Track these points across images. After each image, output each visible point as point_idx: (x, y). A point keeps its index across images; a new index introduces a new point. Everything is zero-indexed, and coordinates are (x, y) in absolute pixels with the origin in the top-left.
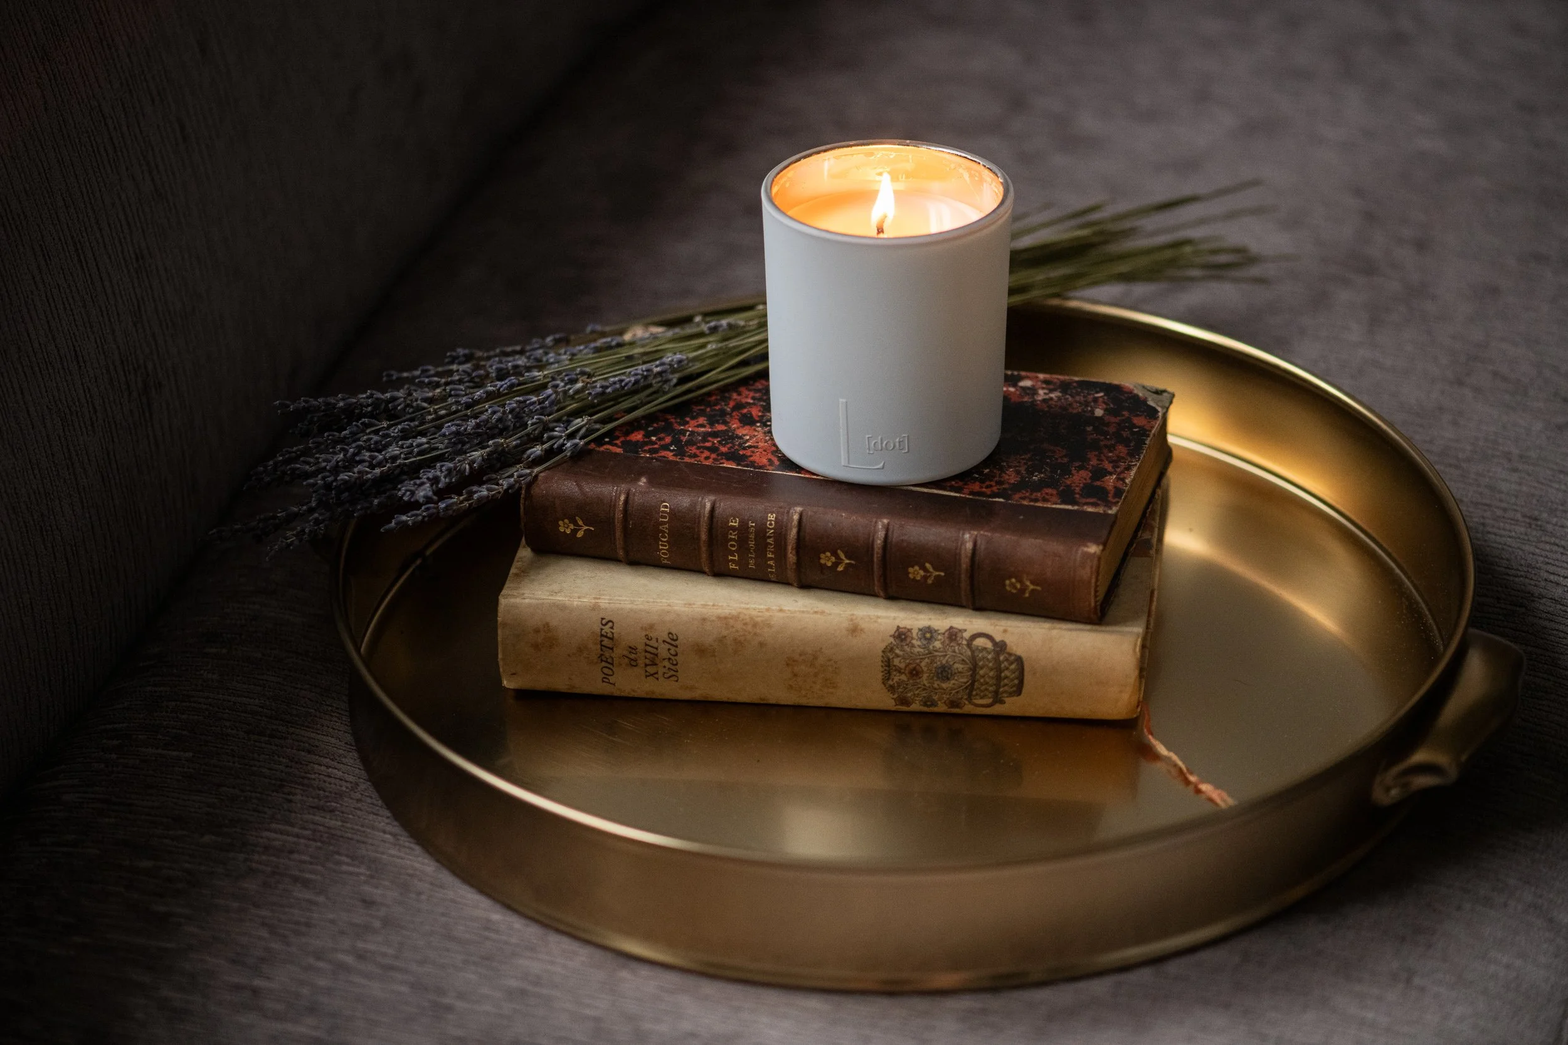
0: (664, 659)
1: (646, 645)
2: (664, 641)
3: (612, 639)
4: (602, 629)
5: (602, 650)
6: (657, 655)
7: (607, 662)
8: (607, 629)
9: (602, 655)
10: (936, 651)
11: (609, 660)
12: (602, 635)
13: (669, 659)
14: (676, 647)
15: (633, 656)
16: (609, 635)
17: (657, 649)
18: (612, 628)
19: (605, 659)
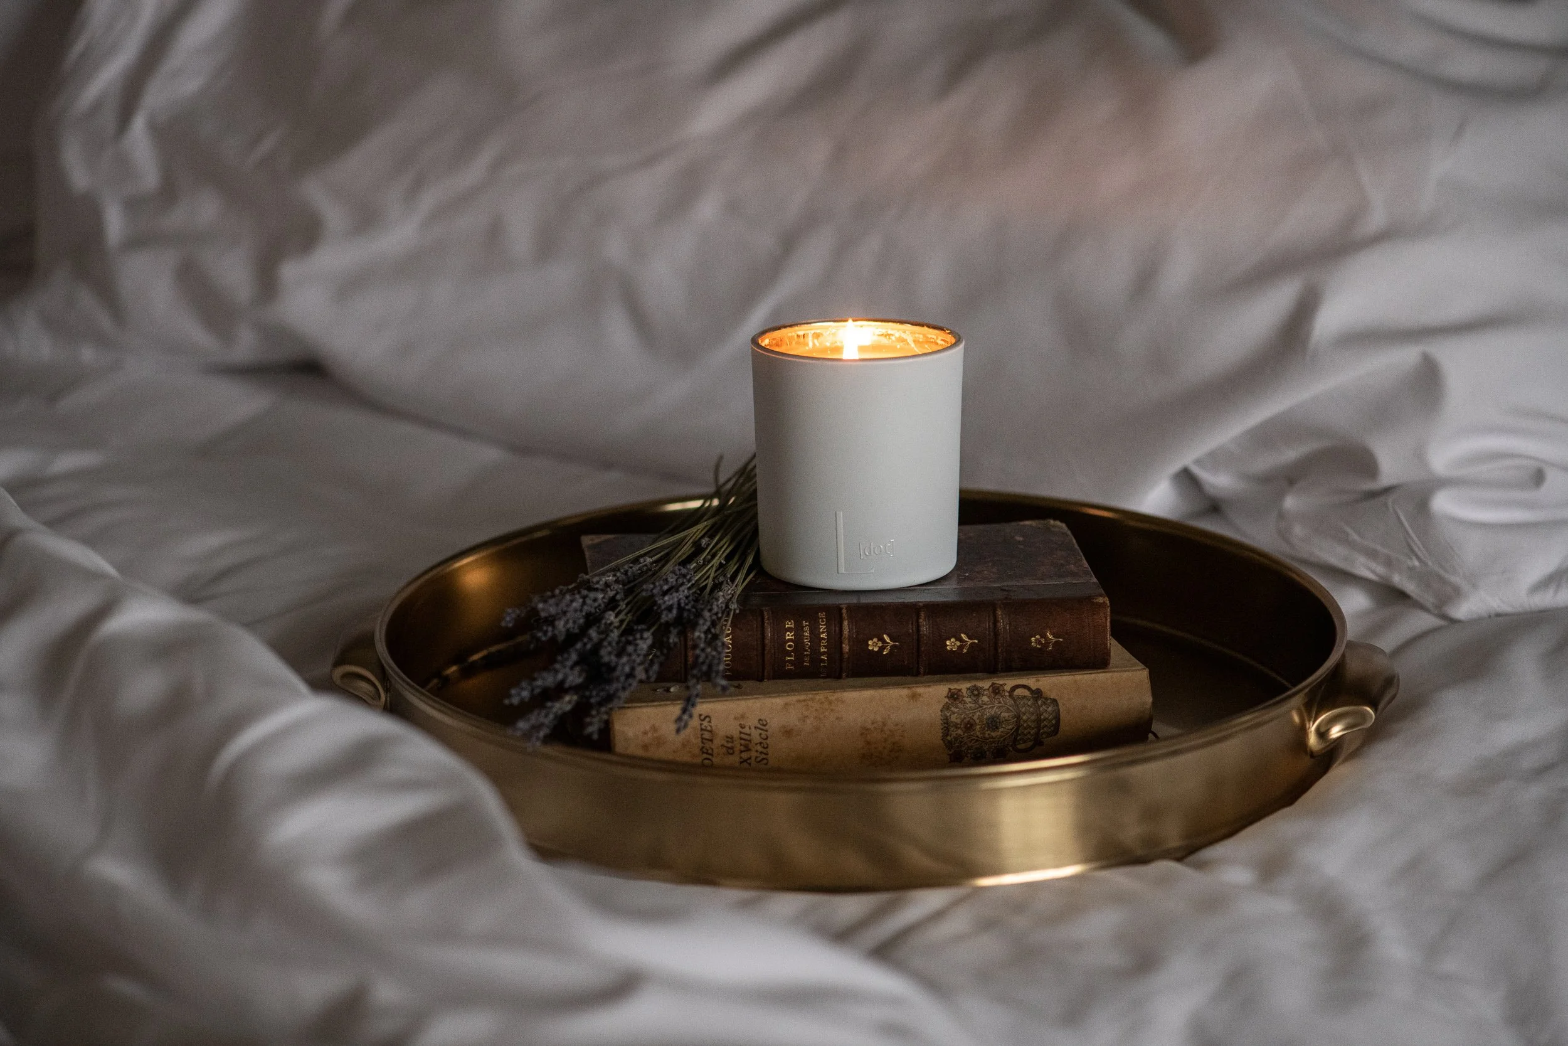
0: (756, 744)
1: (741, 733)
2: (756, 728)
3: (711, 731)
4: (701, 724)
5: (703, 743)
6: (750, 741)
7: (707, 753)
8: (705, 723)
9: (703, 747)
10: (985, 704)
11: (710, 751)
12: (702, 729)
13: (761, 743)
14: (766, 731)
15: (730, 745)
16: (709, 728)
17: (750, 735)
18: (710, 722)
19: (705, 751)
